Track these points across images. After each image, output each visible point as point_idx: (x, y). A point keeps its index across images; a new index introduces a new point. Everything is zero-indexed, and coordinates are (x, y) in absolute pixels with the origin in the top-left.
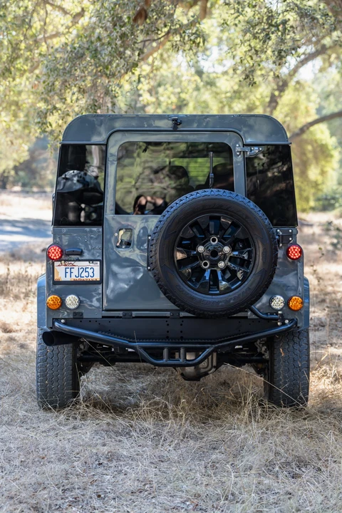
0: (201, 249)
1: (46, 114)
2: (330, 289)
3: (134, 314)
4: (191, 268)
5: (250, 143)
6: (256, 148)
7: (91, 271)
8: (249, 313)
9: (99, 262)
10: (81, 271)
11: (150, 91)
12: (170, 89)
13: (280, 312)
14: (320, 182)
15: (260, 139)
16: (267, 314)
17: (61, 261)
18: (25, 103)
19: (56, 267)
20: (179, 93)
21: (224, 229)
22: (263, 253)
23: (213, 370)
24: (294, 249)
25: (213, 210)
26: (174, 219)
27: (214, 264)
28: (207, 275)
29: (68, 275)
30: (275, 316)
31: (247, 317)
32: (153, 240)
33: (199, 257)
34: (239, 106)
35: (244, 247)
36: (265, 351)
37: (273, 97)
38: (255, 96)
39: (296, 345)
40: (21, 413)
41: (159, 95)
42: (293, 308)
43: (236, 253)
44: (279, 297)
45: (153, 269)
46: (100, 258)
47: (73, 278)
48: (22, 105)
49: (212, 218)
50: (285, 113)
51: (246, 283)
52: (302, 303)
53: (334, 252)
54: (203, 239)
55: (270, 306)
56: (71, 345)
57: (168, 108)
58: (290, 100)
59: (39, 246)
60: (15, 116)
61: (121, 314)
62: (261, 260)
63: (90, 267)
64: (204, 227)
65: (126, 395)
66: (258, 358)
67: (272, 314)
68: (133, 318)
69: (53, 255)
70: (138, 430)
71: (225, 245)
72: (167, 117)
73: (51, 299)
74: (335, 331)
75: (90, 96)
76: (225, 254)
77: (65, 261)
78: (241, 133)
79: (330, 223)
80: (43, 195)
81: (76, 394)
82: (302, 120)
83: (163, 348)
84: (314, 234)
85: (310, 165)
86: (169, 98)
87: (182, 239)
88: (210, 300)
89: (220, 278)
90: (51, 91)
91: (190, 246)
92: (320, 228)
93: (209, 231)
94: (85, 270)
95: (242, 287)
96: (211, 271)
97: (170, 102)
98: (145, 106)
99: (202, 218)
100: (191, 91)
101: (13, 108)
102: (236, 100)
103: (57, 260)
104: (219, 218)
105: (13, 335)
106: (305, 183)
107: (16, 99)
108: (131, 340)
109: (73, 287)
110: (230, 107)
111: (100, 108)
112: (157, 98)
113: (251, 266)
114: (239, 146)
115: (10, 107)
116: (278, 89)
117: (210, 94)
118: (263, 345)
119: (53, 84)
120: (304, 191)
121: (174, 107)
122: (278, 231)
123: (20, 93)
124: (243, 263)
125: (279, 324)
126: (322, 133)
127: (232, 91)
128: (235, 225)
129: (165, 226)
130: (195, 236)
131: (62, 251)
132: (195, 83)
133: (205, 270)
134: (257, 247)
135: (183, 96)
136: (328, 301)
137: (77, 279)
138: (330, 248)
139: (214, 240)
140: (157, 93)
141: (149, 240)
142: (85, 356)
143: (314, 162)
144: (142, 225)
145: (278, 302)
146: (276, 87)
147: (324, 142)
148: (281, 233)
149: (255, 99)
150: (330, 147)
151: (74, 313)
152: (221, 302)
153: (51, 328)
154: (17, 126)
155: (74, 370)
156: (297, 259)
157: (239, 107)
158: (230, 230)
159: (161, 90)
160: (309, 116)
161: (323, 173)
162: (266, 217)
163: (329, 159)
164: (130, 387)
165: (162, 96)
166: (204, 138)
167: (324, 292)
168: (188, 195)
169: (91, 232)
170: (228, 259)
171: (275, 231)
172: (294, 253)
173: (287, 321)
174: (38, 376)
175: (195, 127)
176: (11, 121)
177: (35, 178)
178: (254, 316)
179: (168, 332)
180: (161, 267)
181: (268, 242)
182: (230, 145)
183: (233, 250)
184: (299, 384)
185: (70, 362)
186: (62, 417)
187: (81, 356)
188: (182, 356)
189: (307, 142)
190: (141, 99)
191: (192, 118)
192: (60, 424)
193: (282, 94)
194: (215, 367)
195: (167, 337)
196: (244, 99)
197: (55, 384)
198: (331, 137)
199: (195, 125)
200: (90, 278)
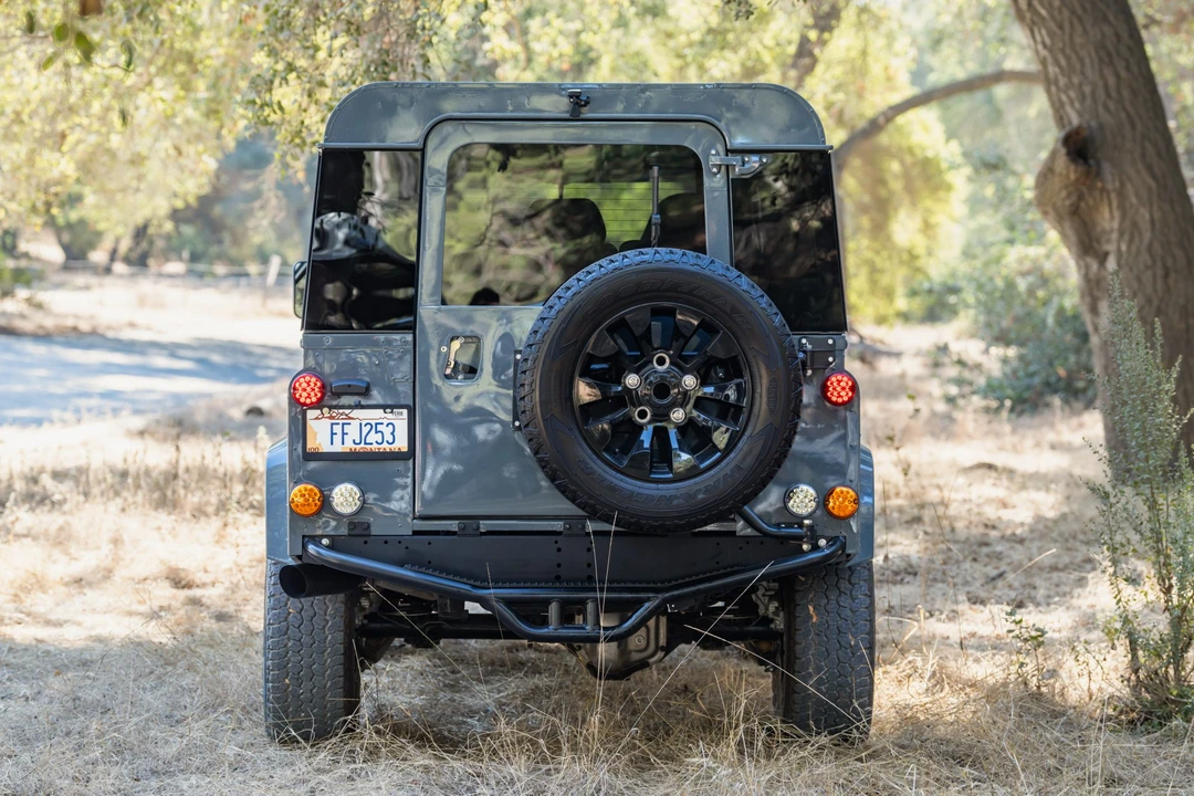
0: (632, 380)
1: (272, 82)
2: (933, 495)
3: (484, 525)
4: (611, 423)
5: (741, 147)
6: (755, 158)
7: (387, 431)
8: (741, 523)
9: (405, 411)
10: (365, 430)
11: (507, 28)
12: (558, 23)
13: (807, 522)
14: (920, 250)
15: (765, 137)
16: (778, 525)
17: (321, 408)
18: (208, 57)
19: (310, 423)
20: (578, 33)
21: (684, 336)
22: (769, 389)
23: (660, 654)
24: (839, 382)
25: (660, 293)
26: (573, 313)
27: (662, 415)
28: (646, 437)
29: (337, 439)
30: (796, 531)
31: (733, 533)
32: (526, 360)
33: (628, 398)
34: (723, 65)
35: (728, 378)
36: (776, 613)
37: (804, 41)
38: (761, 42)
39: (843, 598)
40: (231, 751)
41: (530, 37)
42: (836, 512)
43: (710, 390)
44: (804, 487)
45: (526, 426)
46: (409, 402)
47: (349, 446)
48: (201, 62)
49: (657, 313)
50: (834, 83)
51: (732, 455)
52: (857, 501)
53: (950, 418)
54: (636, 359)
55: (786, 507)
56: (341, 597)
57: (549, 69)
58: (848, 49)
59: (238, 403)
60: (187, 87)
61: (453, 525)
62: (764, 406)
63: (385, 422)
64: (638, 331)
65: (463, 715)
66: (760, 628)
67: (789, 525)
68: (482, 534)
69: (305, 394)
70: (493, 783)
71: (685, 372)
72: (558, 90)
73: (298, 494)
74: (940, 585)
75: (373, 40)
76: (686, 393)
77: (331, 408)
78: (722, 125)
79: (944, 349)
80: (243, 281)
81: (352, 706)
82: (877, 101)
83: (546, 602)
84: (903, 376)
85: (896, 210)
86: (554, 44)
87: (592, 359)
88: (655, 493)
89: (675, 445)
90: (282, 28)
91: (607, 377)
92: (919, 360)
93: (649, 342)
94: (375, 427)
95: (723, 464)
96: (655, 428)
97: (555, 54)
98: (495, 65)
99: (634, 314)
100: (606, 26)
101: (181, 68)
102: (716, 53)
103: (313, 406)
104: (671, 312)
105: (196, 592)
106: (885, 254)
107: (187, 46)
108: (478, 583)
109: (348, 465)
110: (702, 68)
111: (395, 69)
112: (526, 46)
113: (743, 418)
114: (718, 154)
115: (174, 65)
116: (816, 26)
117: (652, 37)
118: (771, 598)
119: (288, 13)
120: (881, 271)
121: (565, 66)
122: (804, 341)
123: (196, 32)
124: (727, 411)
125: (805, 547)
126: (925, 131)
127: (704, 28)
128: (707, 328)
129: (553, 330)
130: (620, 352)
131: (323, 387)
132: (616, 8)
133: (641, 428)
134: (756, 374)
135: (587, 38)
136: (926, 519)
137: (358, 447)
138: (941, 407)
139: (661, 361)
140: (525, 32)
141: (516, 363)
142: (373, 625)
143: (906, 200)
144: (501, 331)
145: (803, 500)
146: (810, 21)
147: (930, 154)
148: (809, 347)
149: (759, 48)
150: (944, 165)
151: (350, 523)
152: (676, 497)
153: (300, 557)
154: (190, 112)
155: (348, 652)
156: (844, 403)
157: (722, 68)
158: (695, 341)
159: (534, 24)
160: (892, 89)
161: (928, 228)
162: (775, 310)
163: (942, 194)
164: (469, 701)
165: (538, 39)
166: (638, 136)
167: (918, 501)
168: (604, 262)
169: (389, 343)
170: (692, 401)
171: (796, 343)
172: (839, 392)
173: (822, 542)
174: (267, 668)
175: (618, 110)
176: (177, 99)
177: (220, 242)
178: (749, 531)
179: (559, 565)
180: (545, 420)
181: (781, 364)
182: (698, 151)
183: (704, 383)
184: (850, 685)
185: (340, 636)
186: (323, 757)
187: (363, 624)
188: (590, 618)
189: (888, 153)
190: (487, 46)
191: (611, 92)
192: (319, 771)
193: (826, 35)
194: (662, 649)
195: (558, 578)
196: (735, 50)
197: (306, 685)
198: (948, 140)
199: (620, 107)
200: (385, 445)
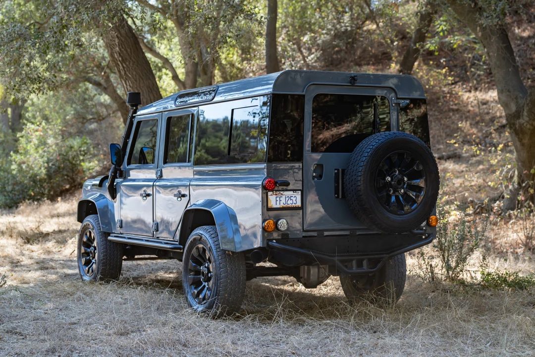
3: (326, 233)
7: (294, 199)
9: (300, 192)
10: (287, 199)
13: (424, 228)
17: (273, 191)
19: (269, 197)
29: (278, 202)
33: (387, 185)
46: (301, 189)
47: (282, 205)
61: (315, 234)
62: (431, 187)
63: (293, 196)
68: (325, 237)
71: (403, 176)
73: (267, 223)
77: (276, 191)
83: (352, 260)
94: (290, 198)
95: (418, 208)
103: (270, 190)
113: (424, 192)
114: (395, 99)
125: (423, 237)
129: (370, 161)
133: (390, 196)
137: (285, 205)
141: (336, 173)
151: (282, 234)
169: (294, 167)
173: (426, 235)
179: (348, 247)
182: (389, 98)
200: (294, 204)
